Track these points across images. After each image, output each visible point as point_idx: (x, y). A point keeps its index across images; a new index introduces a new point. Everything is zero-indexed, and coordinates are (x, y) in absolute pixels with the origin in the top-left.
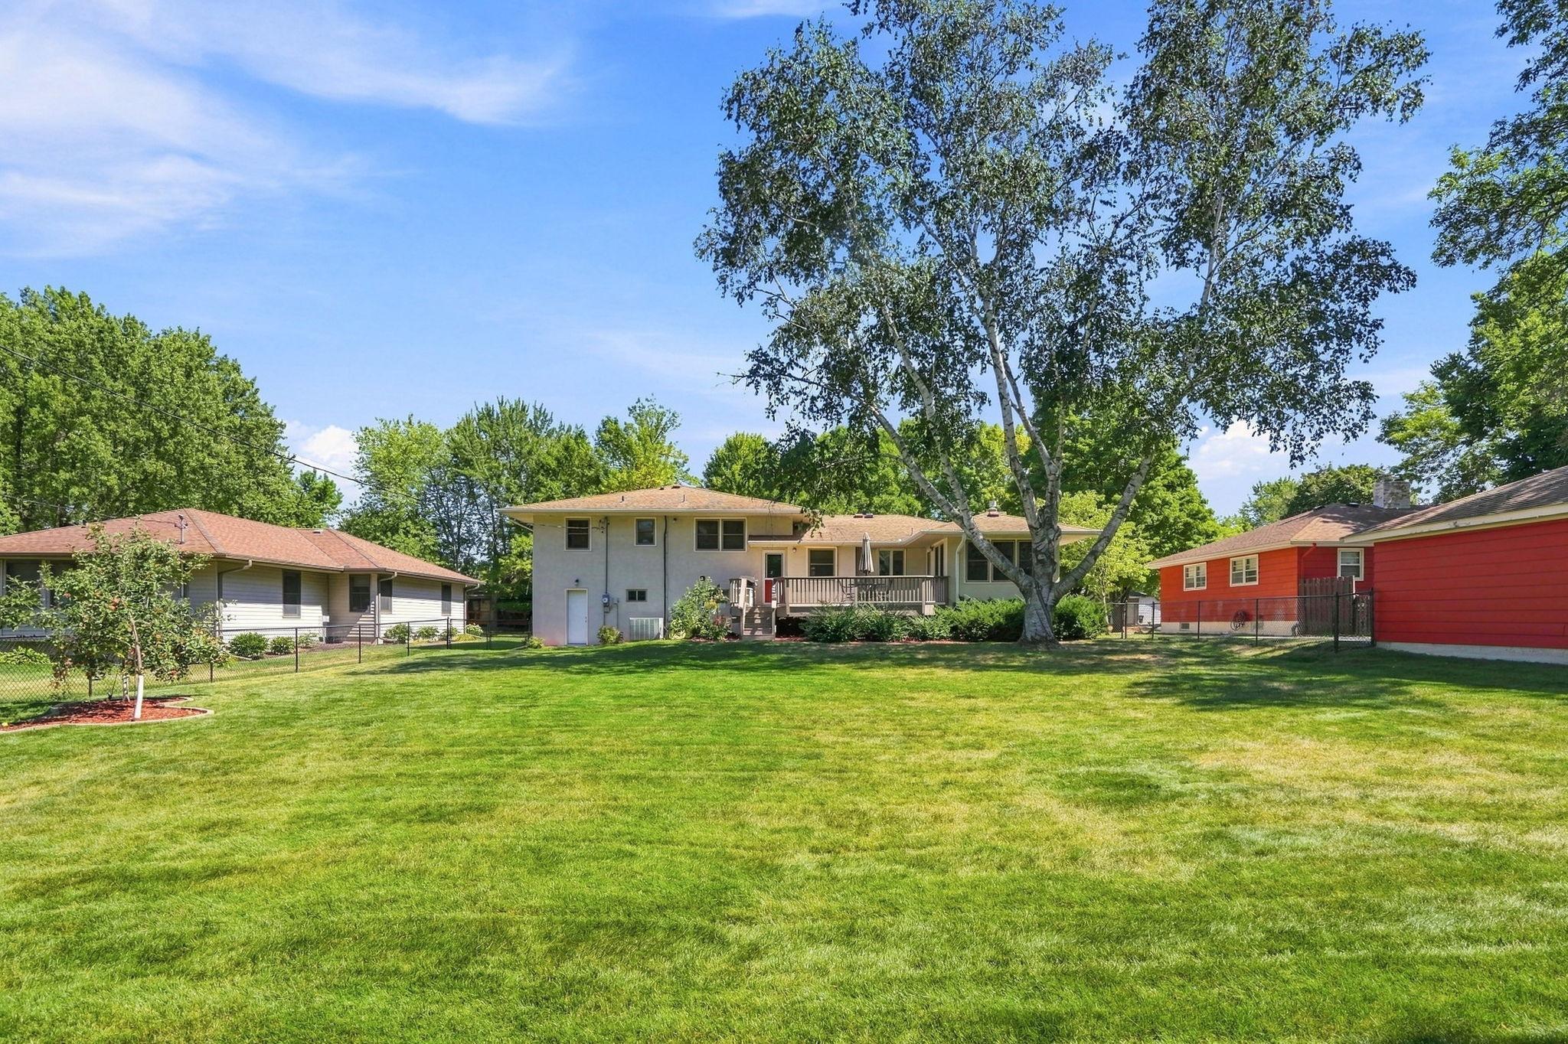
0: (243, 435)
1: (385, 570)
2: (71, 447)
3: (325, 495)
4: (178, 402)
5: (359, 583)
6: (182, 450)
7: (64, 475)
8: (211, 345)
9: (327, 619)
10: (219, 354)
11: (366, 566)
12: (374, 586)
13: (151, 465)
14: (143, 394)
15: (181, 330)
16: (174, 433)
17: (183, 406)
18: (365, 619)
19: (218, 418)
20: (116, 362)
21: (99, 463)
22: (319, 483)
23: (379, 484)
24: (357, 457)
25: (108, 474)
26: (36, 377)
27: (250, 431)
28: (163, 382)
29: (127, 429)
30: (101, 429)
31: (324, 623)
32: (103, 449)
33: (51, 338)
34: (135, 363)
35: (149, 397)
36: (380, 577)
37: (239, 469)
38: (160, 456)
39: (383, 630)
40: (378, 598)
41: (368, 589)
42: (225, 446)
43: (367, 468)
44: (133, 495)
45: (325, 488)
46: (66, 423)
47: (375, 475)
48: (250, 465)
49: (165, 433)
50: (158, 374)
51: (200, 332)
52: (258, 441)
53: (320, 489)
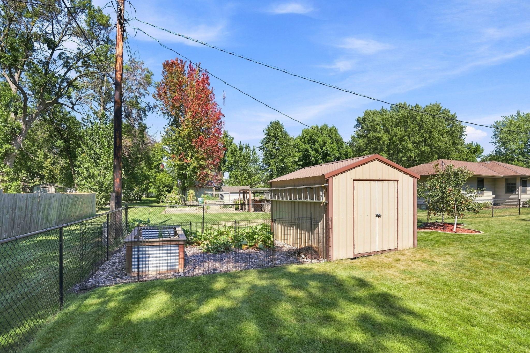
0: (451, 133)
1: (525, 176)
2: (403, 147)
3: (477, 151)
4: (431, 127)
5: (510, 182)
6: (432, 142)
7: (401, 155)
8: (441, 106)
9: (494, 196)
10: (443, 108)
11: (514, 174)
12: (518, 182)
13: (423, 148)
14: (421, 127)
15: (431, 104)
16: (430, 137)
17: (432, 128)
18: (513, 196)
19: (443, 129)
20: (413, 118)
21: (410, 150)
22: (474, 147)
23: (503, 142)
24: (494, 134)
25: (412, 153)
26: (395, 129)
27: (453, 132)
28: (426, 122)
29: (417, 138)
30: (410, 140)
31: (493, 198)
32: (410, 145)
33: (397, 117)
34: (419, 118)
35: (423, 127)
36: (521, 178)
37: (450, 145)
38: (425, 145)
39: (522, 202)
40: (520, 188)
41: (515, 184)
42: (446, 138)
43: (497, 137)
44: (417, 159)
45: (477, 148)
46: (401, 140)
47: (501, 139)
48: (454, 143)
49: (427, 137)
50: (425, 119)
51: (437, 103)
52: (457, 134)
53: (474, 148)
